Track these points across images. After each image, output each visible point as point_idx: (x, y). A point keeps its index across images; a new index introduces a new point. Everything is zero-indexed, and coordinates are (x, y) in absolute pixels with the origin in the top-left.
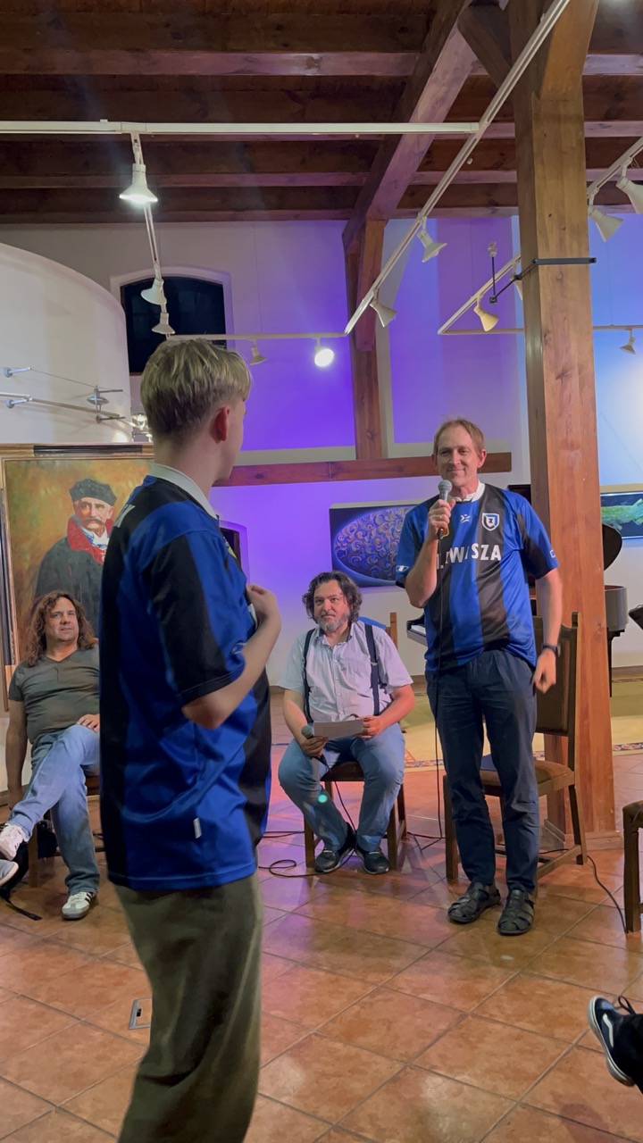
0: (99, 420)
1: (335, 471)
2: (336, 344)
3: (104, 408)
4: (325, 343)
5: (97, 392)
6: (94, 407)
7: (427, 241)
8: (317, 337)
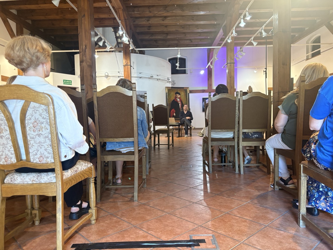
0: (168, 82)
1: (203, 91)
2: (205, 70)
3: (169, 80)
4: (203, 70)
5: (168, 78)
6: (168, 80)
7: (216, 58)
8: (202, 68)
